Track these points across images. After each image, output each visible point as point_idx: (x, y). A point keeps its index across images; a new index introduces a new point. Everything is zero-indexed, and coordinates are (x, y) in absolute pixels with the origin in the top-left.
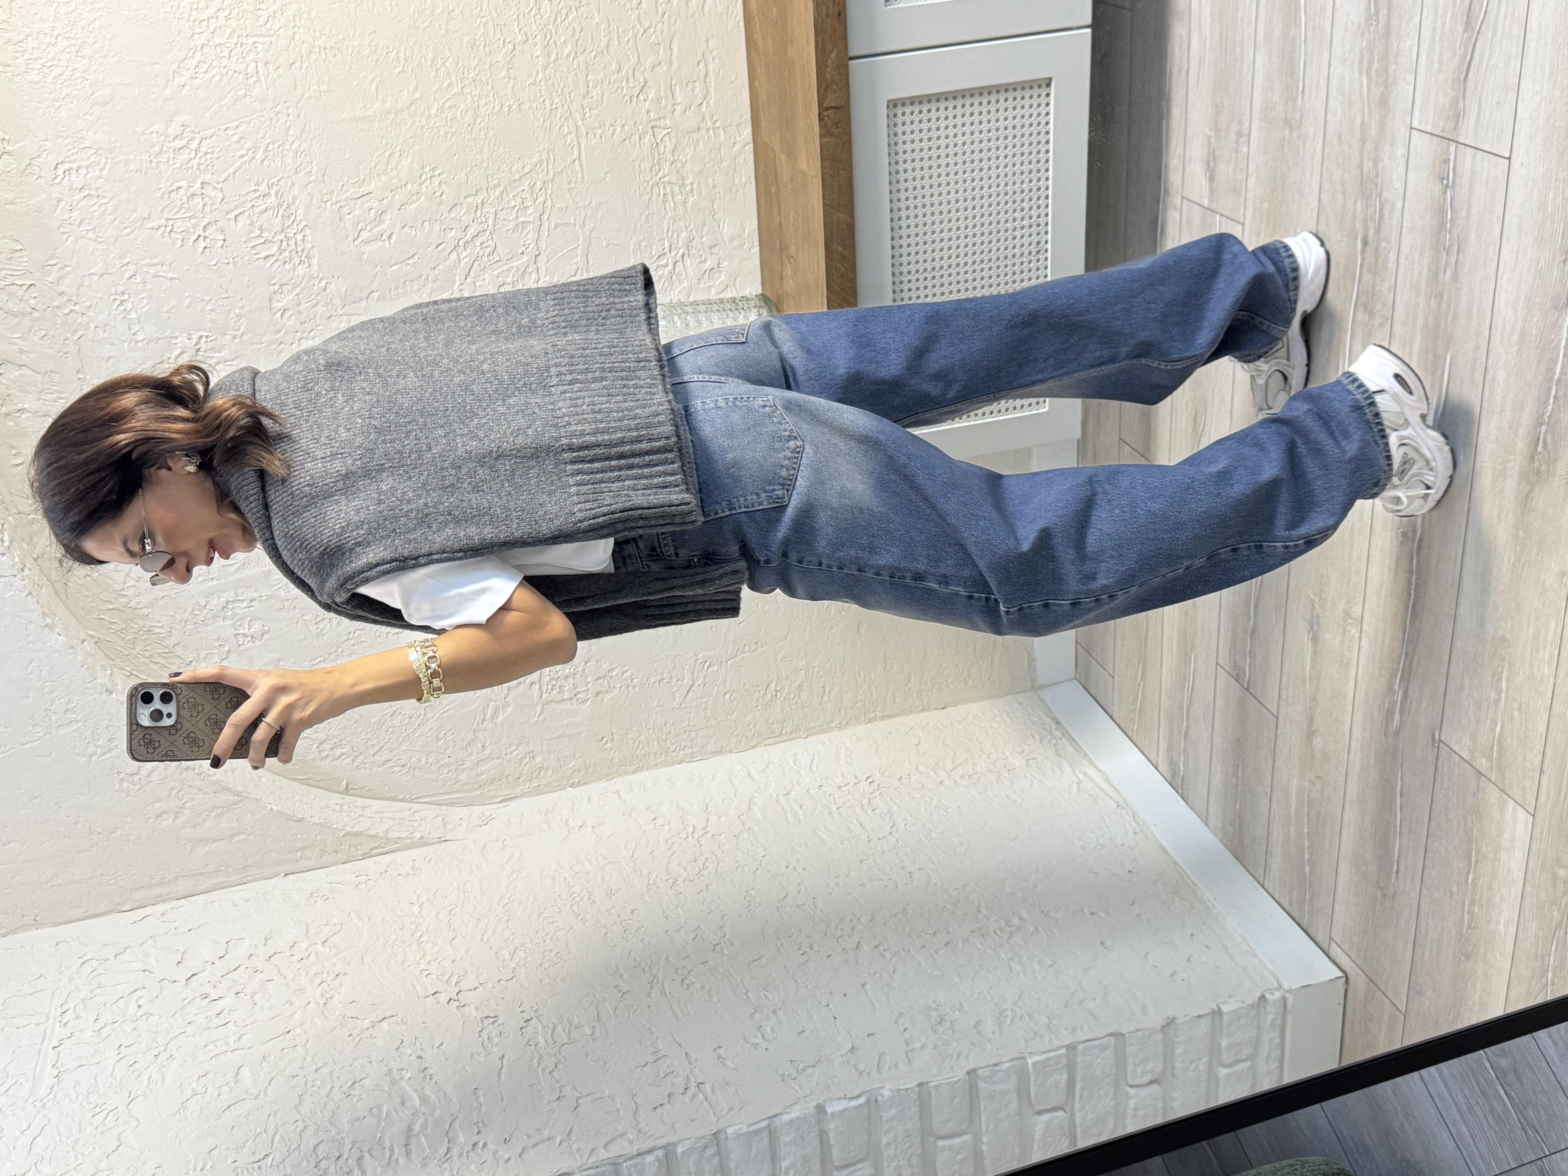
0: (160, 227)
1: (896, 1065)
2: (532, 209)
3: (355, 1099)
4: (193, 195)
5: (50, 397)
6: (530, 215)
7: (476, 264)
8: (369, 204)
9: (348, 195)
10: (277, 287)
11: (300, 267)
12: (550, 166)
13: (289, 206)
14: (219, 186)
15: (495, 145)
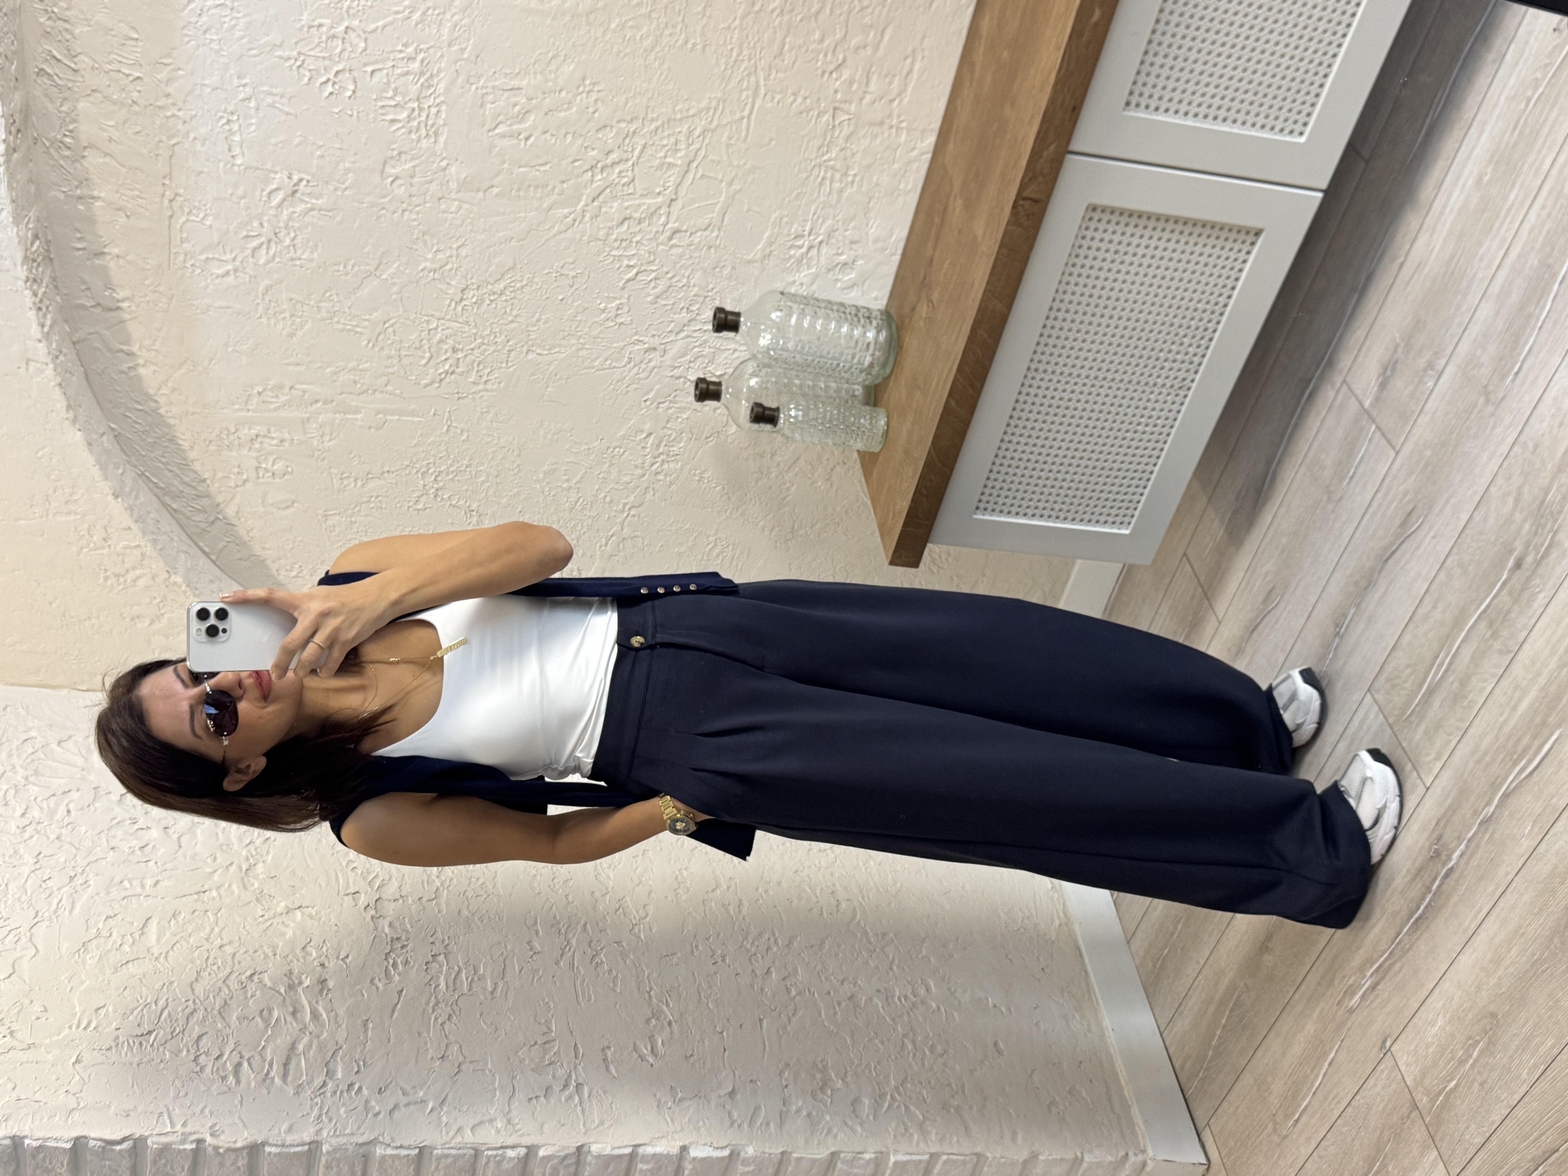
0: (289, 59)
1: (768, 1124)
2: (683, 153)
3: (249, 995)
4: (334, 37)
5: (128, 192)
6: (678, 160)
7: (608, 190)
8: (516, 99)
9: (497, 83)
10: (395, 153)
11: (425, 141)
12: (716, 117)
13: (432, 76)
14: (363, 36)
15: (666, 79)
